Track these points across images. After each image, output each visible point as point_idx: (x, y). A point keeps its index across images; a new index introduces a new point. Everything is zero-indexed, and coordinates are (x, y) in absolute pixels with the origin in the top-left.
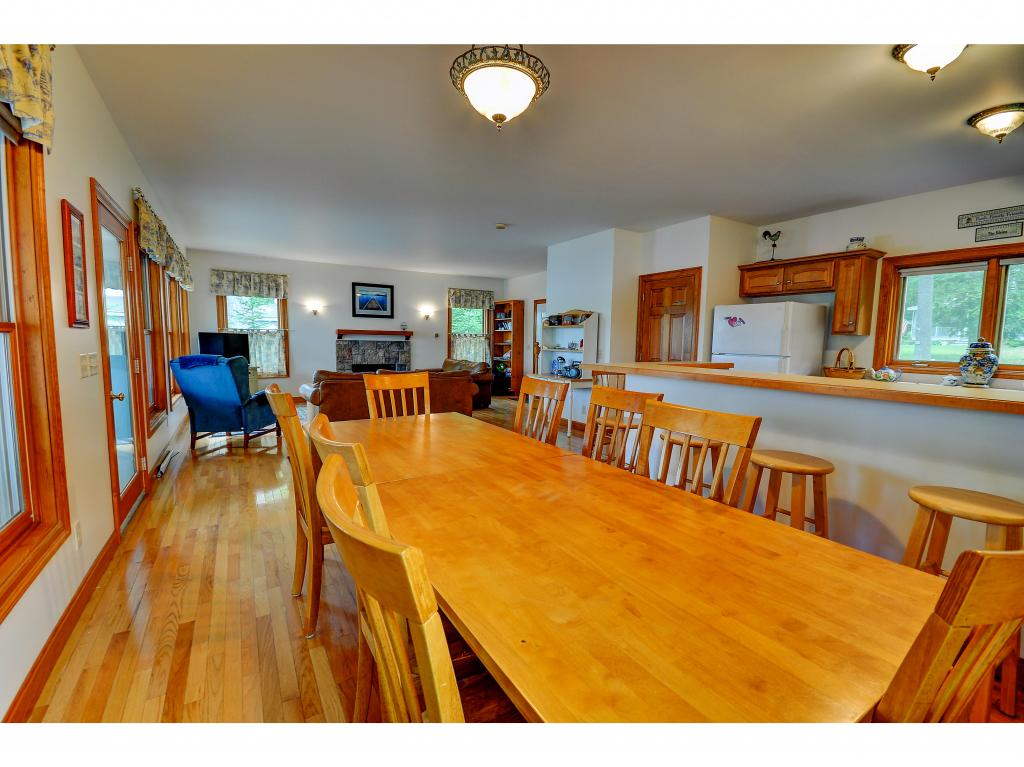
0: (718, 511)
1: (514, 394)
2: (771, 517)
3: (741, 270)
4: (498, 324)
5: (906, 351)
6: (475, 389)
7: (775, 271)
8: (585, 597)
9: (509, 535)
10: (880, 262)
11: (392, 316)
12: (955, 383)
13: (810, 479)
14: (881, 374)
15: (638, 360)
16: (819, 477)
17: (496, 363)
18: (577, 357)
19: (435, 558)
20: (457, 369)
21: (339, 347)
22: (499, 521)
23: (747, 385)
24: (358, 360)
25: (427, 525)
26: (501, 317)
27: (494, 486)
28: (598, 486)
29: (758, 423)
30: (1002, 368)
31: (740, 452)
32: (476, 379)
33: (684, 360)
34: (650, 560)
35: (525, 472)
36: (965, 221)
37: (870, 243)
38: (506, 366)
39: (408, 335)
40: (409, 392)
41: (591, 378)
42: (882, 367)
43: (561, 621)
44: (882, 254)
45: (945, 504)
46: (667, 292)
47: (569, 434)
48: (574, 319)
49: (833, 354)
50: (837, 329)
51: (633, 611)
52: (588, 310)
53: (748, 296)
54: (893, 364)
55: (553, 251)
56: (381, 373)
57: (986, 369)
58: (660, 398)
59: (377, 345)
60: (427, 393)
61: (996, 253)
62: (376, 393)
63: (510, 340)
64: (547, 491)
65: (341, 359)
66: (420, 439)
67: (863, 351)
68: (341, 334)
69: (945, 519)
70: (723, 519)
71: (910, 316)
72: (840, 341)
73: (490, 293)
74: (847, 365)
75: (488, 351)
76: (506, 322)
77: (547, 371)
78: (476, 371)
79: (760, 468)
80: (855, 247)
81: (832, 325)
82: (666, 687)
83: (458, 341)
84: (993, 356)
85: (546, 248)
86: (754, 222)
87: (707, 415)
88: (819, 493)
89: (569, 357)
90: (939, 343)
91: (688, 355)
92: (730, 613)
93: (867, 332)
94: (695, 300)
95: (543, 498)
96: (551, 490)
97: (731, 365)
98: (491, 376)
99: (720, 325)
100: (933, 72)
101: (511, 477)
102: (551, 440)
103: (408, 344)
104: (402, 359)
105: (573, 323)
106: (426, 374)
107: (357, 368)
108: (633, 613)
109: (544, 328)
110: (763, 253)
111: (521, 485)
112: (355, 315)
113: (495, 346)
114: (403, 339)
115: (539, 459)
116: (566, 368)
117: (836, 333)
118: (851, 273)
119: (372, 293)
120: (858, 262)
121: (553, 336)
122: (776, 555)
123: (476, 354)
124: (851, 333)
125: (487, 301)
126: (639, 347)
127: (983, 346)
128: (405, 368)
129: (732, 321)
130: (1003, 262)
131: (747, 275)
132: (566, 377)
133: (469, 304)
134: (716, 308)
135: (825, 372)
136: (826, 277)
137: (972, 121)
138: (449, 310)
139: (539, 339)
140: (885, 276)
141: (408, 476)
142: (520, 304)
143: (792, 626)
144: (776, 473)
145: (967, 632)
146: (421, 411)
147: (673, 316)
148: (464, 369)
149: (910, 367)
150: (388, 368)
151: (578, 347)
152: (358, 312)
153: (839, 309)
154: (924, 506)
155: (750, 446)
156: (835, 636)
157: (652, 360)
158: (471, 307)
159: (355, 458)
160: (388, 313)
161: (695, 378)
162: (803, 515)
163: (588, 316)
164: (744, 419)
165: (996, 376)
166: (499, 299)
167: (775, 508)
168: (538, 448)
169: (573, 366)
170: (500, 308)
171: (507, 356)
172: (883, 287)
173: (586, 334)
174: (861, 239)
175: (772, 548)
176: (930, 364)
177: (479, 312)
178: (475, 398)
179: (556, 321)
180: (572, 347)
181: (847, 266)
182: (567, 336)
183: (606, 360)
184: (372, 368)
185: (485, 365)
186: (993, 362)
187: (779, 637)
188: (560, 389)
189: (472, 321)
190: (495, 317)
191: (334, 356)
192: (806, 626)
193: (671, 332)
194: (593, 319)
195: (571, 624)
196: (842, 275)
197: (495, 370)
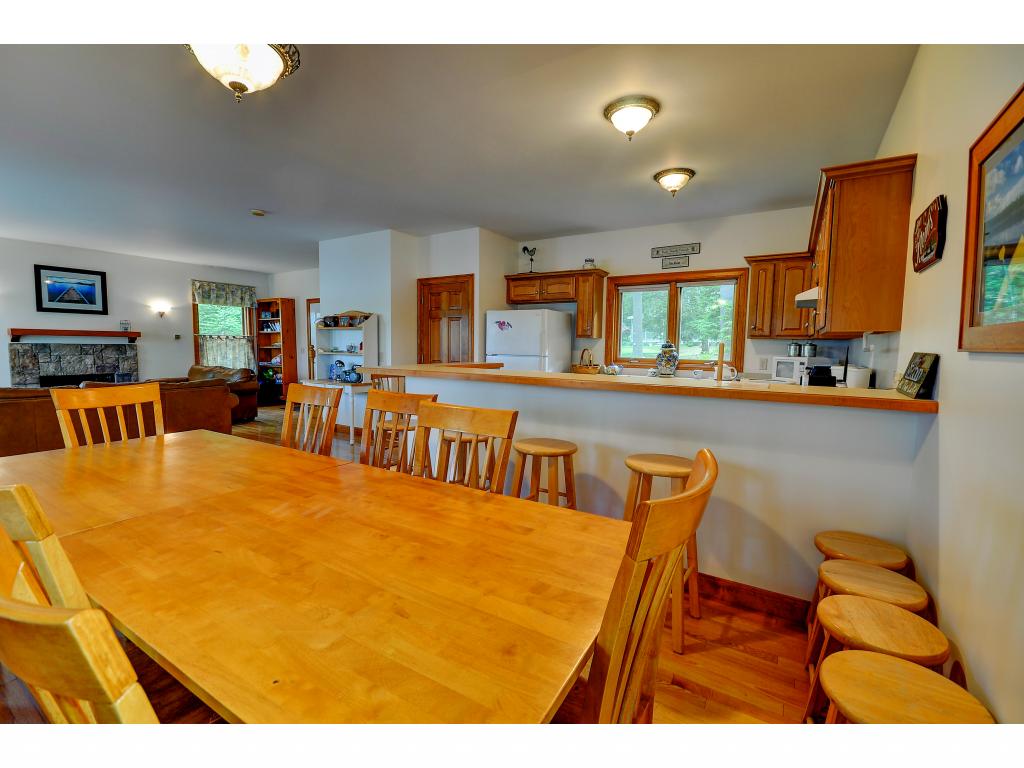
0: (487, 500)
1: (280, 403)
2: (534, 498)
3: (508, 280)
4: (262, 325)
5: (626, 351)
6: (235, 400)
7: (533, 282)
8: (351, 613)
9: (264, 565)
10: (605, 279)
11: (105, 312)
12: (655, 375)
13: (561, 459)
14: (610, 369)
15: (420, 362)
16: (567, 456)
17: (262, 370)
18: (358, 360)
19: (158, 614)
20: (209, 378)
21: (15, 354)
22: (254, 550)
23: (511, 383)
24: (50, 369)
25: (150, 575)
26: (266, 316)
27: (250, 511)
28: (372, 493)
29: (515, 415)
30: (682, 362)
31: (502, 443)
32: (235, 388)
33: (463, 361)
34: (421, 559)
35: (293, 490)
36: (656, 253)
37: (599, 265)
38: (276, 373)
39: (133, 337)
40: (129, 410)
41: (370, 381)
42: (611, 365)
43: (323, 646)
44: (607, 273)
45: (647, 467)
46: (444, 296)
47: (352, 442)
48: (352, 321)
49: (578, 354)
50: (580, 333)
51: (401, 613)
52: (366, 311)
53: (514, 303)
54: (618, 361)
55: (325, 247)
56: (87, 386)
57: (672, 364)
58: (435, 398)
59: (82, 350)
60: (158, 409)
61: (675, 278)
62: (74, 414)
63: (279, 343)
64: (315, 508)
65: (18, 370)
66: (149, 468)
67: (597, 350)
68: (16, 335)
69: (647, 478)
70: (489, 507)
71: (629, 323)
72: (582, 343)
73: (250, 289)
74: (588, 363)
75: (251, 356)
76: (273, 322)
77: (324, 376)
78: (236, 379)
79: (524, 455)
80: (588, 266)
81: (577, 330)
82: (429, 679)
83: (209, 344)
84: (675, 353)
85: (317, 244)
86: (515, 237)
87: (475, 412)
88: (568, 470)
89: (349, 361)
90: (646, 344)
91: (466, 357)
92: (491, 592)
93: (600, 336)
94: (469, 304)
95: (311, 515)
96: (323, 505)
97: (501, 365)
98: (255, 384)
99: (492, 329)
100: (630, 134)
101: (273, 498)
102: (326, 451)
103: (133, 348)
104: (124, 367)
105: (351, 325)
106: (156, 386)
107: (48, 381)
108: (402, 616)
109: (318, 330)
110: (523, 266)
111: (285, 505)
112: (40, 308)
113: (259, 350)
114: (124, 341)
115: (308, 473)
116: (345, 372)
117: (580, 336)
118: (587, 287)
119: (70, 281)
120: (591, 279)
121: (329, 339)
122: (530, 530)
123: (235, 358)
124: (589, 337)
125: (247, 297)
126: (420, 349)
127: (670, 346)
128: (130, 378)
129: (501, 325)
130: (679, 285)
131: (512, 284)
132: (345, 381)
133: (223, 300)
134: (488, 312)
135: (572, 368)
136: (569, 289)
137: (657, 177)
138: (195, 307)
139: (314, 343)
140: (609, 292)
141: (124, 517)
142: (290, 303)
143: (540, 589)
144: (537, 458)
145: (646, 563)
146: (150, 431)
147: (451, 319)
148: (218, 377)
149: (629, 363)
150: (102, 378)
151: (358, 350)
152: (46, 304)
153: (580, 315)
154: (634, 470)
155: (510, 437)
156: (569, 589)
157: (434, 362)
158: (225, 303)
159: (17, 505)
160: (98, 306)
161: (468, 378)
162: (557, 490)
163: (366, 318)
164: (504, 413)
165: (677, 368)
166: (263, 295)
167: (538, 488)
168: (310, 461)
169: (353, 370)
170: (265, 306)
171: (276, 360)
172: (608, 300)
173: (365, 336)
174: (592, 261)
175: (528, 525)
176: (640, 360)
177: (238, 310)
178: (234, 411)
179: (332, 322)
180: (351, 350)
181: (584, 282)
182: (344, 338)
183: (388, 362)
184: (72, 381)
185: (246, 372)
186: (675, 358)
187: (529, 602)
188: (333, 395)
189: (227, 321)
190: (259, 316)
191: (7, 365)
192: (549, 586)
193: (449, 334)
194: (372, 321)
195: (333, 646)
196: (581, 289)
197: (261, 377)
